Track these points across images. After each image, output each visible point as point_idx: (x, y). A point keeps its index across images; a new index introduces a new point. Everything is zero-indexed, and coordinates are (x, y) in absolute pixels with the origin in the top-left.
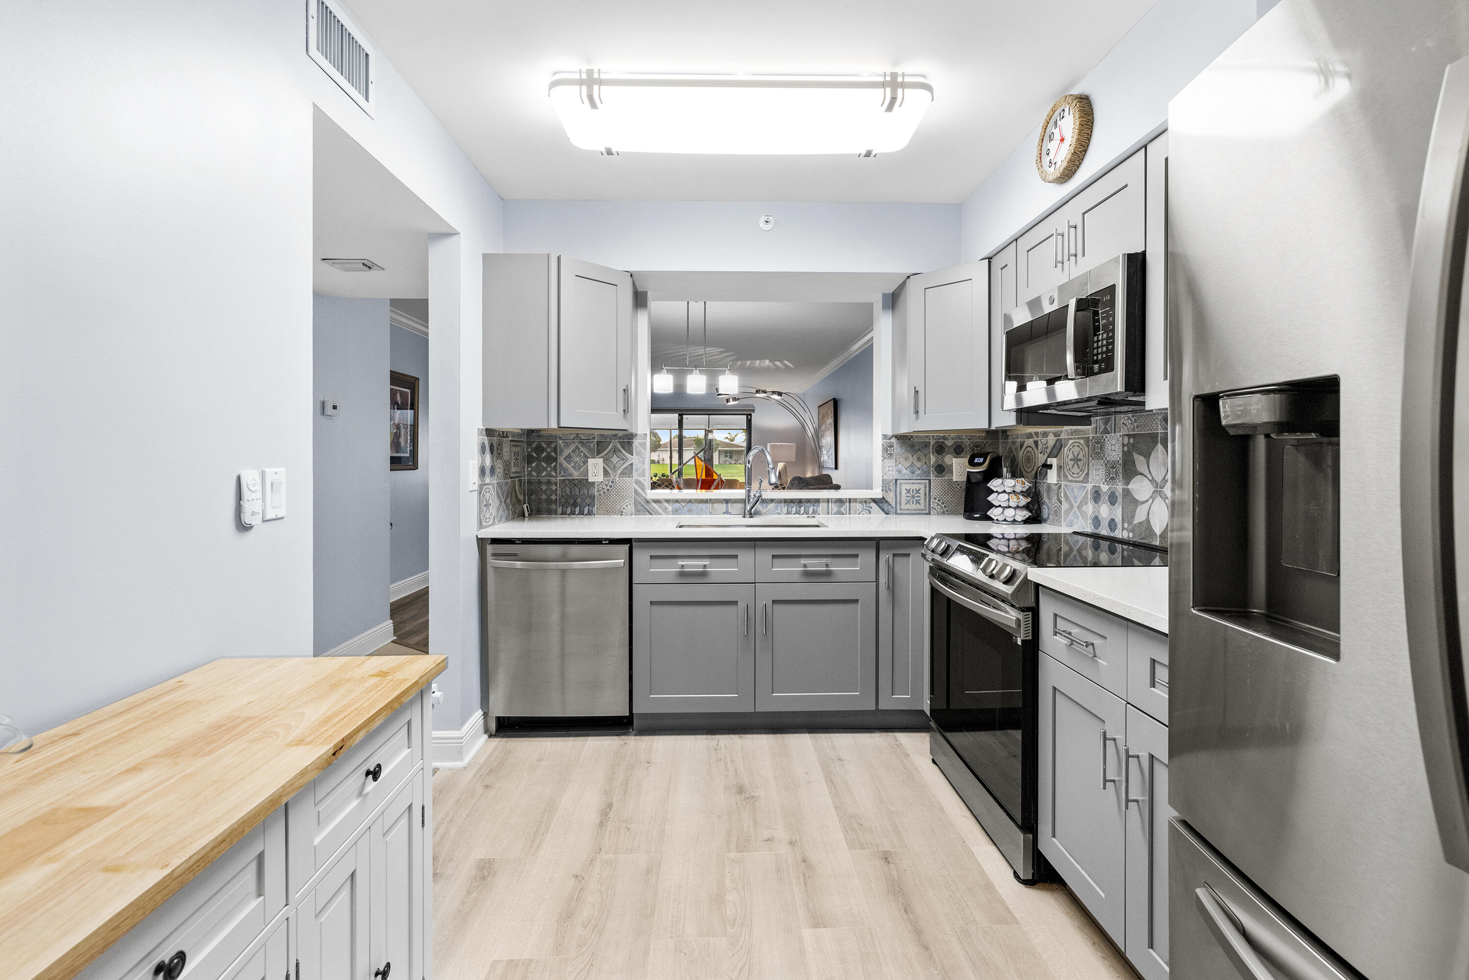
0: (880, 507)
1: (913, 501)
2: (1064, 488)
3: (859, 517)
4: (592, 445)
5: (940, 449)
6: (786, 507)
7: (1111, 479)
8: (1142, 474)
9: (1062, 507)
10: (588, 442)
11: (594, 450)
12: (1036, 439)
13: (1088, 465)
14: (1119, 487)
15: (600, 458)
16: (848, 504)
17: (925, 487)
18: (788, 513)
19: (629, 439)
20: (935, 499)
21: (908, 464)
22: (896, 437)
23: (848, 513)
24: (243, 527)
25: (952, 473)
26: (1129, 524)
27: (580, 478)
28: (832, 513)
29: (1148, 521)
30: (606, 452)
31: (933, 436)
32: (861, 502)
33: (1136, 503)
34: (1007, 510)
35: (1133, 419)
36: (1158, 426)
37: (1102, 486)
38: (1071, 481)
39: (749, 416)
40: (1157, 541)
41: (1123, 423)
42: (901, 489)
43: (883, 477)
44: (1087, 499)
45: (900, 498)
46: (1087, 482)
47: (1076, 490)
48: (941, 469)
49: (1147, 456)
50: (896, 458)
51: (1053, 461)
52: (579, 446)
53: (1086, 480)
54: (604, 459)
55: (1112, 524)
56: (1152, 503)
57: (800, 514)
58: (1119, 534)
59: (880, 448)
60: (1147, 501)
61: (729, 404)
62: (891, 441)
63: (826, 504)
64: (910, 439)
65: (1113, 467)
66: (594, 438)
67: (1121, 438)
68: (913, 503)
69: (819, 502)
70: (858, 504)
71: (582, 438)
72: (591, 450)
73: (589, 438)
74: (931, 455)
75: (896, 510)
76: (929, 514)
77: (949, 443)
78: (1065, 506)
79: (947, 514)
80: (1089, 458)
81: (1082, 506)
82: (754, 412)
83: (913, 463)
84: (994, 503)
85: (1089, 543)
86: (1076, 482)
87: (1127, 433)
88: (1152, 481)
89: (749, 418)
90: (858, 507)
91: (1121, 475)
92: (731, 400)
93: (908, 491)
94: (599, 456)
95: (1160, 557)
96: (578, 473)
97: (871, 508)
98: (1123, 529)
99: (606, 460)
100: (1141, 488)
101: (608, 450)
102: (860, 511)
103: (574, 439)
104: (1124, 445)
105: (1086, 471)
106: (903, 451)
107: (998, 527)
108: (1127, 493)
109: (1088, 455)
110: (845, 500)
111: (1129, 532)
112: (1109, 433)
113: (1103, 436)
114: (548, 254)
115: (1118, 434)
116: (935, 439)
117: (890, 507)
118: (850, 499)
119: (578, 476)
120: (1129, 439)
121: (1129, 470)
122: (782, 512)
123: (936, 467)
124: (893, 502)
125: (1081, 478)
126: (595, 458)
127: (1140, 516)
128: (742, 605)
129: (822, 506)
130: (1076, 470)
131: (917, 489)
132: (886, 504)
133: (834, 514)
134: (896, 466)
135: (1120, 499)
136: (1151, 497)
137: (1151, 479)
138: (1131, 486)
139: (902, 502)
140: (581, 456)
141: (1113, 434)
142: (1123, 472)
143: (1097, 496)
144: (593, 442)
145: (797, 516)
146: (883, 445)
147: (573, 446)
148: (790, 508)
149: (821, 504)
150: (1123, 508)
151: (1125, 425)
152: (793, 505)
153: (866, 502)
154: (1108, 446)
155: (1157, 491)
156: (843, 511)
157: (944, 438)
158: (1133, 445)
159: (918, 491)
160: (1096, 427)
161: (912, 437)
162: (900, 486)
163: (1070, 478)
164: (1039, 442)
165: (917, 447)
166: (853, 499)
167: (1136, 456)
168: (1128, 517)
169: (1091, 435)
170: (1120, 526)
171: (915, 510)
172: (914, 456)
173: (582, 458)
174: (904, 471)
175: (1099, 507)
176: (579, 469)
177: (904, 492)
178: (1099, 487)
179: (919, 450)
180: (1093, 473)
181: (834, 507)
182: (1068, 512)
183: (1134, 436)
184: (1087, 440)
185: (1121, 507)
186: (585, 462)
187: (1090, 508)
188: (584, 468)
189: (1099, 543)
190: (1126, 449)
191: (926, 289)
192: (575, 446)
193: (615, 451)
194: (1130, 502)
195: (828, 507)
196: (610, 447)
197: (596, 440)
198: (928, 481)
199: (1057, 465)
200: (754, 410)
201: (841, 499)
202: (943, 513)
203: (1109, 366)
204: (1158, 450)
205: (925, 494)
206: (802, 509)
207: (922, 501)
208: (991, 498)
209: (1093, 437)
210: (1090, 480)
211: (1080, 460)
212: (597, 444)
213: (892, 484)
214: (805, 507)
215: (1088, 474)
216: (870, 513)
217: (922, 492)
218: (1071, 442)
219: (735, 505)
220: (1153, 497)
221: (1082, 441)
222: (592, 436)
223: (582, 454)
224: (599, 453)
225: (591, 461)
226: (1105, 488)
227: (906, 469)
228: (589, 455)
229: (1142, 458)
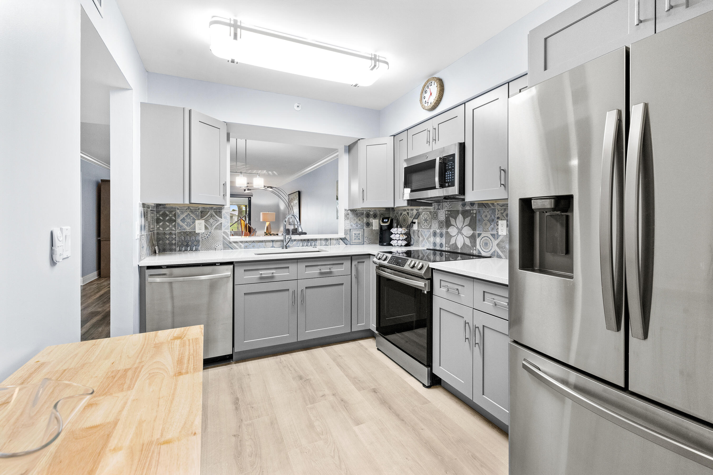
0: (343, 242)
1: (357, 238)
2: (420, 232)
3: (334, 247)
4: (198, 213)
5: (368, 216)
6: (302, 243)
7: (441, 227)
8: (453, 225)
9: (420, 239)
10: (196, 211)
11: (199, 216)
12: (408, 211)
13: (431, 222)
14: (444, 231)
15: (202, 220)
16: (330, 241)
17: (362, 232)
18: (303, 246)
19: (219, 210)
20: (366, 237)
21: (355, 222)
22: (350, 210)
23: (330, 245)
24: (53, 263)
25: (372, 226)
26: (448, 245)
27: (191, 231)
28: (322, 245)
29: (456, 243)
30: (206, 217)
31: (365, 210)
32: (335, 240)
33: (451, 237)
34: (399, 241)
35: (450, 205)
36: (459, 207)
37: (437, 230)
38: (424, 229)
39: (250, 198)
40: (459, 250)
41: (446, 206)
42: (352, 233)
43: (345, 228)
44: (431, 235)
45: (352, 238)
46: (431, 229)
47: (426, 232)
48: (368, 224)
49: (455, 219)
50: (350, 219)
51: (416, 221)
52: (190, 213)
53: (430, 228)
54: (205, 221)
55: (441, 245)
56: (457, 236)
57: (308, 246)
58: (444, 249)
59: (344, 215)
60: (455, 236)
61: (245, 192)
62: (348, 212)
63: (320, 241)
64: (356, 211)
65: (441, 223)
66: (199, 209)
67: (445, 212)
68: (357, 240)
69: (317, 240)
70: (334, 241)
71: (192, 209)
72: (197, 216)
73: (196, 209)
74: (364, 218)
75: (350, 243)
76: (364, 244)
77: (371, 213)
78: (421, 239)
79: (371, 244)
80: (431, 219)
81: (428, 238)
82: (253, 196)
83: (357, 222)
84: (393, 238)
85: (432, 253)
86: (426, 229)
87: (447, 210)
88: (457, 228)
89: (250, 199)
90: (334, 242)
91: (445, 226)
92: (247, 190)
93: (355, 234)
94: (202, 219)
95: (461, 257)
96: (189, 228)
97: (340, 242)
98: (446, 246)
99: (206, 221)
100: (453, 231)
101: (207, 215)
102: (335, 244)
103: (187, 210)
104: (446, 214)
105: (430, 224)
106: (353, 217)
107: (395, 248)
108: (447, 233)
109: (431, 218)
110: (328, 239)
111: (448, 248)
112: (440, 209)
113: (437, 211)
114: (184, 108)
115: (444, 210)
116: (366, 211)
117: (348, 241)
118: (331, 239)
119: (189, 230)
120: (448, 212)
121: (448, 224)
122: (300, 245)
123: (366, 223)
124: (349, 239)
125: (428, 227)
126: (200, 220)
127: (453, 241)
128: (291, 291)
129: (318, 242)
130: (426, 224)
131: (359, 233)
132: (346, 240)
133: (323, 246)
134: (350, 223)
135: (444, 235)
136: (457, 234)
137: (457, 227)
138: (449, 230)
139: (353, 239)
140: (191, 219)
141: (441, 210)
142: (445, 225)
143: (435, 234)
144: (198, 211)
145: (307, 247)
146: (345, 214)
147: (186, 214)
148: (303, 243)
149: (318, 241)
150: (446, 239)
151: (447, 207)
152: (305, 242)
153: (337, 240)
154: (439, 215)
155: (460, 231)
156: (328, 244)
157: (370, 211)
158: (450, 215)
159: (359, 234)
160: (435, 207)
161: (357, 210)
162: (352, 232)
163: (423, 227)
164: (409, 213)
165: (359, 215)
166: (332, 238)
167: (451, 218)
168: (448, 242)
169: (432, 210)
170: (444, 246)
171: (358, 242)
172: (358, 219)
173: (192, 220)
174: (353, 225)
175: (436, 239)
176: (190, 226)
177: (353, 235)
178: (436, 231)
179: (360, 216)
180: (433, 225)
181: (323, 242)
182: (422, 241)
183: (450, 211)
184: (430, 212)
185: (445, 238)
186: (194, 222)
187: (432, 239)
188: (193, 225)
189: (436, 253)
190: (447, 216)
191: (367, 146)
192: (187, 213)
193: (211, 216)
194: (449, 236)
195: (321, 242)
196: (208, 214)
197: (200, 210)
198: (363, 230)
199: (418, 222)
200: (252, 195)
201: (327, 238)
202: (369, 243)
203: (453, 185)
204: (459, 216)
205: (362, 235)
206: (309, 244)
207: (361, 239)
208: (392, 236)
209: (433, 211)
210: (432, 228)
211: (428, 220)
212: (201, 212)
213: (348, 231)
214: (310, 243)
215: (431, 226)
216: (339, 245)
217: (361, 234)
218: (424, 213)
219: (277, 243)
220: (458, 234)
221: (428, 213)
222: (198, 208)
223: (192, 218)
224: (202, 217)
225: (197, 222)
226: (438, 231)
227: (354, 224)
228: (196, 218)
229: (453, 220)
